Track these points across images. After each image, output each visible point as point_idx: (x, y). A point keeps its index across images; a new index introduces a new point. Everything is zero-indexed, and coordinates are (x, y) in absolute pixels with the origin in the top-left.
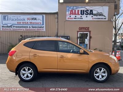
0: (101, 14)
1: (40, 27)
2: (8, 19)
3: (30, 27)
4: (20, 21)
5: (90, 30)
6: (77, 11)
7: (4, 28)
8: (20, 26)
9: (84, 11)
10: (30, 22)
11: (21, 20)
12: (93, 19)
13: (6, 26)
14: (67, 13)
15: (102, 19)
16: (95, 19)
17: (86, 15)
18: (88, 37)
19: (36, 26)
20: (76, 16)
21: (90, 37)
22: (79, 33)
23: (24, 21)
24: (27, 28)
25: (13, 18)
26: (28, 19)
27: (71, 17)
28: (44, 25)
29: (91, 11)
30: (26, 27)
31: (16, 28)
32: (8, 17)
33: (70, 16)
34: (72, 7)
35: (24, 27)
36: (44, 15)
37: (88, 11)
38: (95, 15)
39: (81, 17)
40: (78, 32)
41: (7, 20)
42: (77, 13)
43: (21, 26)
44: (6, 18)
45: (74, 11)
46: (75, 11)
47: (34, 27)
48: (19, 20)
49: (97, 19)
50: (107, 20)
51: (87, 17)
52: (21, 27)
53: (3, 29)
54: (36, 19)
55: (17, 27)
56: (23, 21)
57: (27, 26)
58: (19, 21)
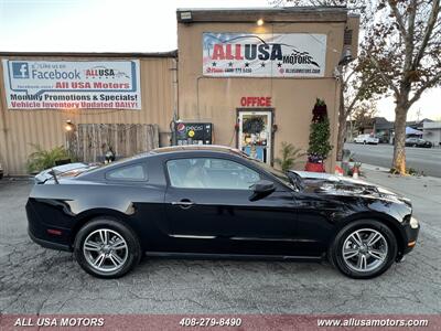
0: (304, 59)
1: (126, 98)
2: (27, 73)
3: (95, 98)
4: (65, 81)
5: (273, 105)
6: (233, 48)
7: (18, 101)
8: (65, 94)
9: (254, 46)
10: (95, 84)
11: (68, 75)
12: (282, 71)
13: (24, 94)
14: (205, 54)
15: (308, 71)
16: (287, 71)
17: (261, 61)
18: (268, 127)
19: (115, 94)
20: (231, 64)
21: (275, 128)
22: (241, 114)
23: (78, 81)
24: (87, 101)
25: (43, 71)
26: (88, 73)
27: (217, 67)
28: (138, 92)
29: (277, 47)
30: (83, 97)
31: (53, 101)
32: (26, 68)
33: (214, 64)
34: (219, 35)
35: (78, 98)
36: (137, 61)
37: (268, 48)
38: (288, 60)
39: (247, 65)
40: (239, 110)
41: (23, 76)
42: (233, 54)
43: (69, 94)
44: (23, 70)
45: (225, 48)
46: (229, 47)
47: (107, 98)
48: (61, 75)
49: (293, 71)
50: (322, 75)
51: (263, 65)
52: (68, 98)
53: (14, 105)
54: (112, 73)
55: (55, 98)
56: (74, 80)
57: (86, 94)
58: (61, 81)
